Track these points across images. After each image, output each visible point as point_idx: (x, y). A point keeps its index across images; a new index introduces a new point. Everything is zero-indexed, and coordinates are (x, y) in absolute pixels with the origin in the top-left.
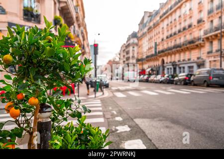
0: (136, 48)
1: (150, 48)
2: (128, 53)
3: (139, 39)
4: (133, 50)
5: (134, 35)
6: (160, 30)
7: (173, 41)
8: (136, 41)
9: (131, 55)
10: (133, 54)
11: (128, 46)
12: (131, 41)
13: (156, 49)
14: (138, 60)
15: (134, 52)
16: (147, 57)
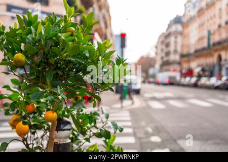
0: (179, 39)
1: (201, 39)
2: (168, 45)
3: (185, 25)
4: (176, 42)
5: (178, 20)
6: (217, 11)
8: (179, 28)
9: (172, 48)
10: (176, 47)
11: (168, 36)
12: (173, 28)
13: (209, 39)
14: (182, 56)
15: (177, 44)
16: (196, 51)
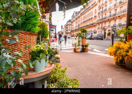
0: (70, 26)
1: (76, 26)
2: (67, 28)
3: (72, 22)
4: (69, 27)
5: (70, 21)
6: (81, 19)
7: (85, 24)
8: (70, 23)
9: (68, 29)
10: (69, 28)
11: (67, 25)
12: (68, 23)
13: (79, 26)
14: (71, 31)
15: (70, 28)
16: (75, 30)
